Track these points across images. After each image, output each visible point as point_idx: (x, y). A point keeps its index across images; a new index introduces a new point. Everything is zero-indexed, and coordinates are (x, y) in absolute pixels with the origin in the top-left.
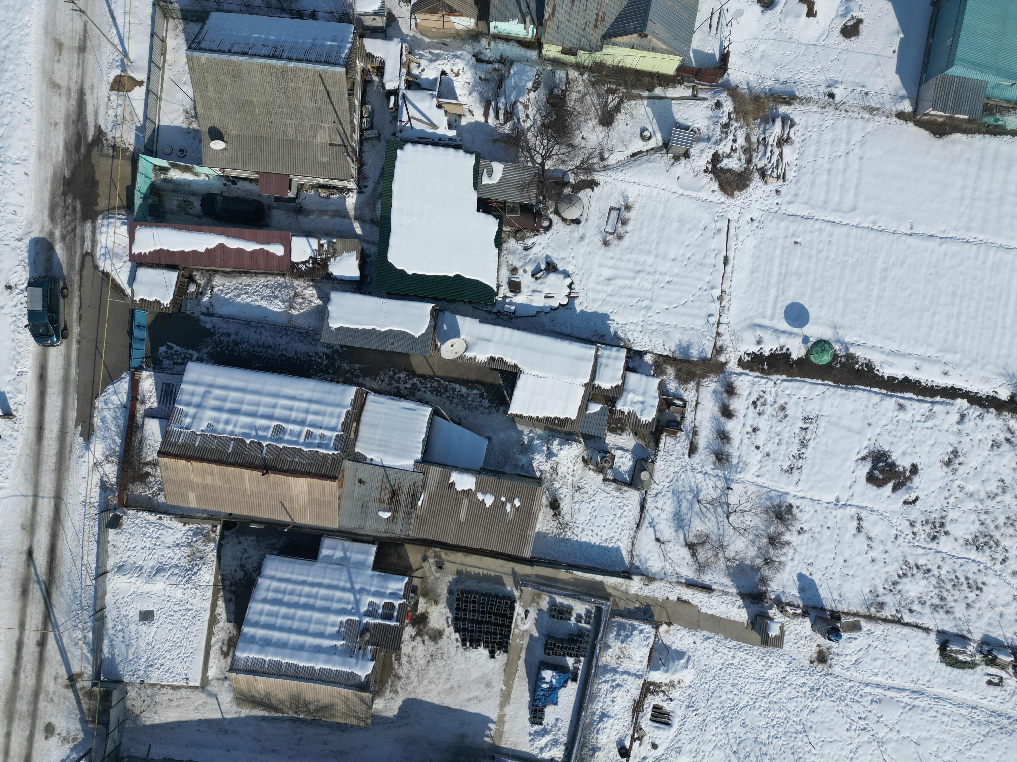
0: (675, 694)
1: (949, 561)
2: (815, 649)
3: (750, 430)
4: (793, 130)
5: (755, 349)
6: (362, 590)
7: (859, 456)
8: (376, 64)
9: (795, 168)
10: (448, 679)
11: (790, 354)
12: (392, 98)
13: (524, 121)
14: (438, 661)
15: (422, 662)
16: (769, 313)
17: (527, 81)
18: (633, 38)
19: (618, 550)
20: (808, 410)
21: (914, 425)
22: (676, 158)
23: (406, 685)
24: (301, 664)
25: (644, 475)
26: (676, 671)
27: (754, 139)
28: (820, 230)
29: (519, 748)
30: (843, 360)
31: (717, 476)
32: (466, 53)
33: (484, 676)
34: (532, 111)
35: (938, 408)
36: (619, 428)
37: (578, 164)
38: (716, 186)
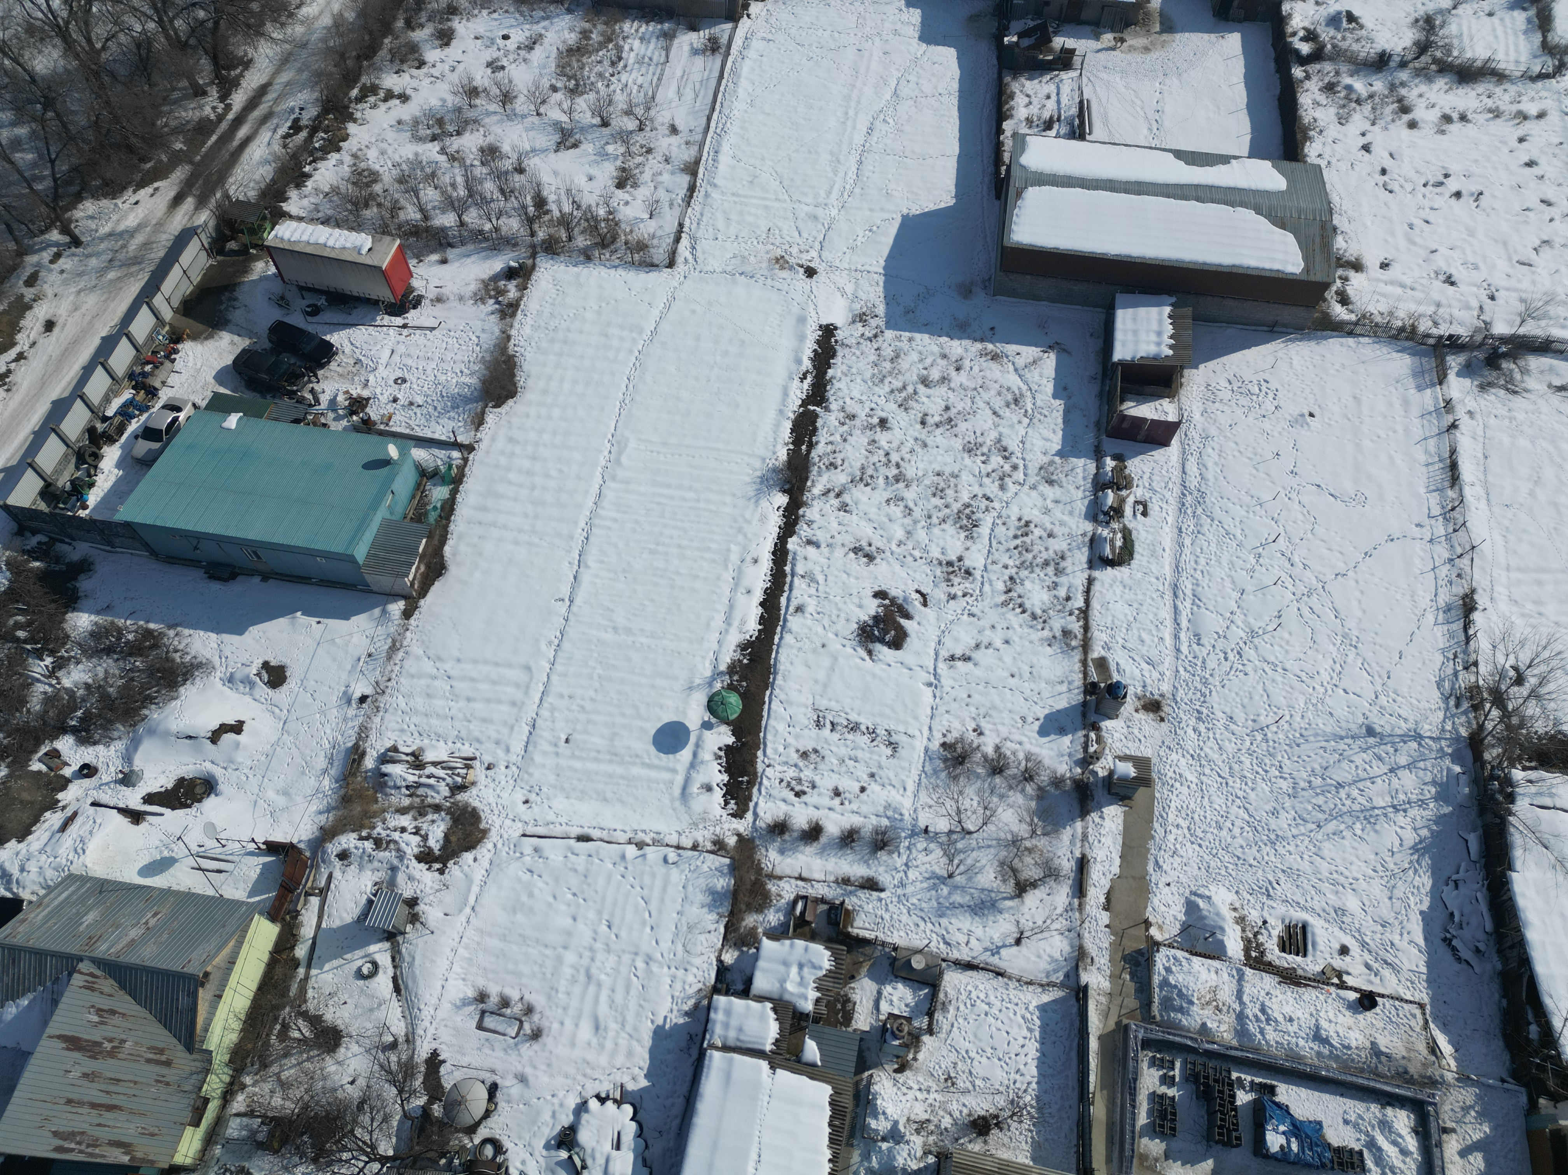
0: (1254, 916)
1: (996, 556)
2: (1142, 716)
3: (837, 801)
4: (402, 749)
5: (718, 795)
7: (867, 658)
9: (459, 745)
11: (727, 746)
16: (666, 776)
18: (204, 996)
19: (1043, 1009)
20: (806, 722)
21: (822, 595)
22: (414, 918)
25: (918, 963)
26: (1218, 914)
27: (406, 802)
28: (553, 710)
30: (736, 678)
31: (908, 848)
35: (800, 569)
36: (844, 1006)
37: (394, 1091)
38: (468, 857)
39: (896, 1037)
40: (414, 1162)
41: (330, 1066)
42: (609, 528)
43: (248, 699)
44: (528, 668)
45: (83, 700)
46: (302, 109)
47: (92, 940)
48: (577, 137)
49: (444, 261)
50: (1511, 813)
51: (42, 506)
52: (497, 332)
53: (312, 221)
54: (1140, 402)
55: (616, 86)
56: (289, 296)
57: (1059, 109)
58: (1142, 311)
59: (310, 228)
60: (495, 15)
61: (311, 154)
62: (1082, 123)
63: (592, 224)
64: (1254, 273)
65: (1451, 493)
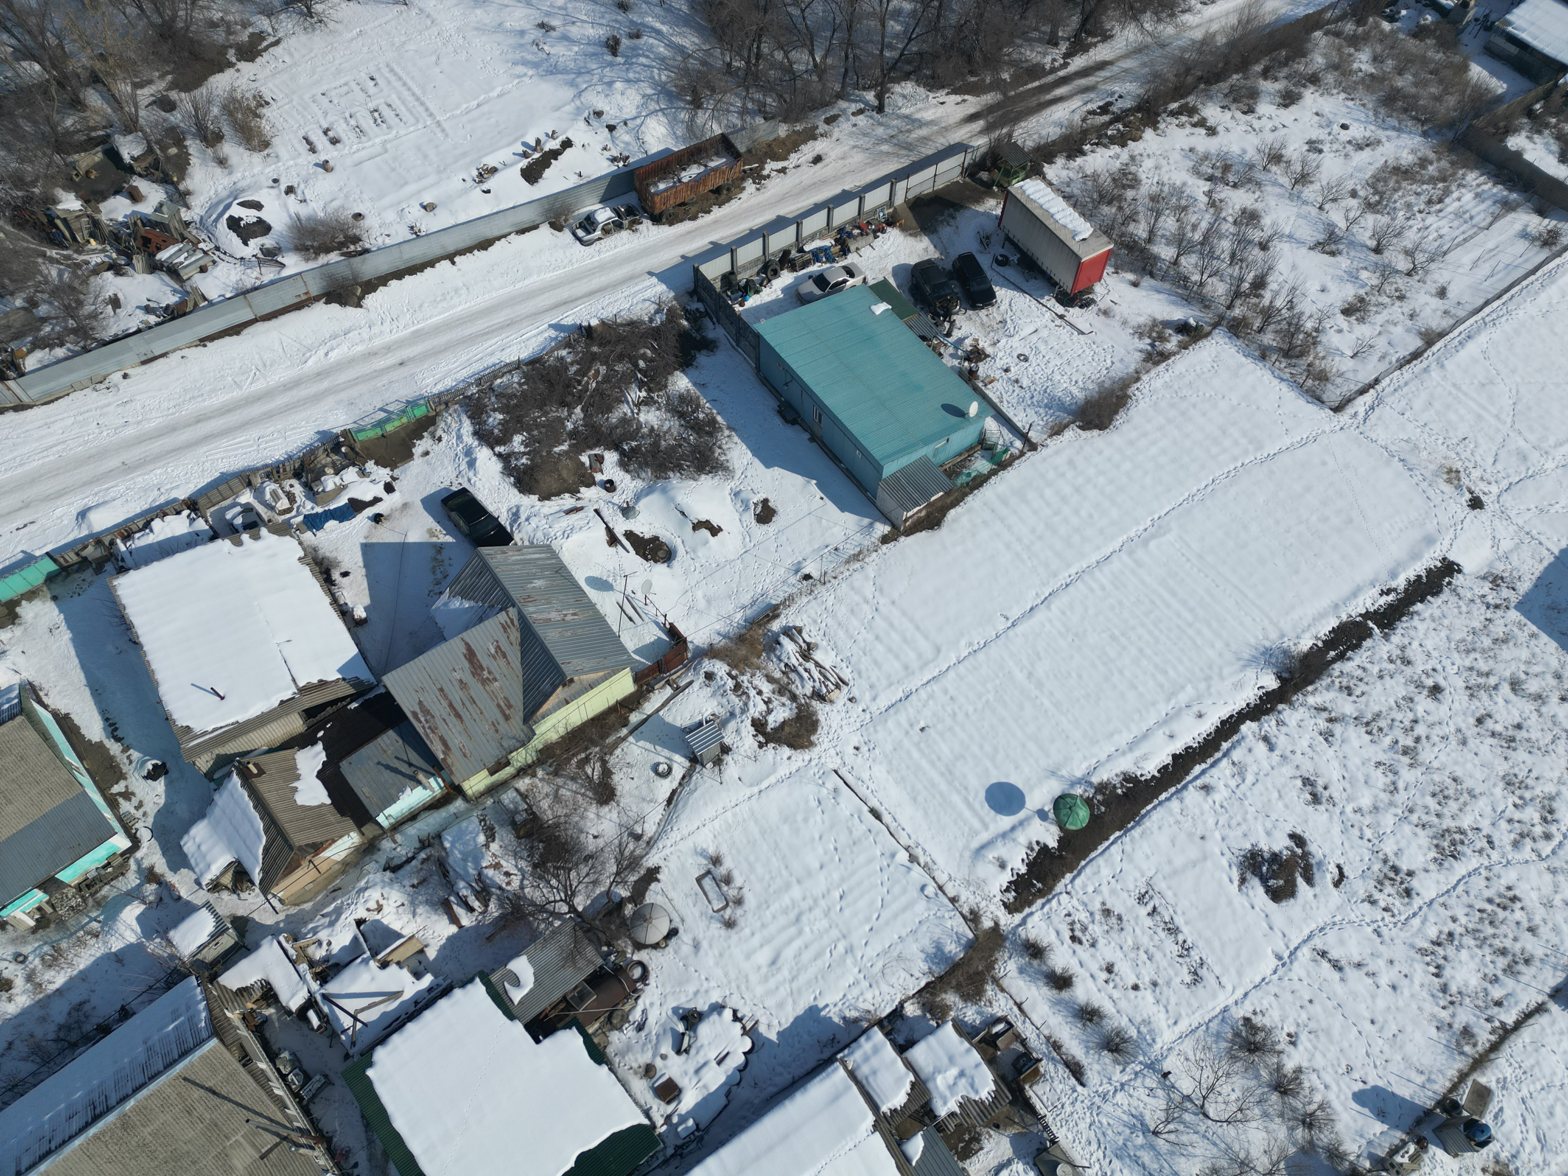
1: (1452, 901)
3: (1104, 975)
4: (804, 635)
5: (1006, 877)
7: (1236, 883)
8: (257, 994)
9: (844, 665)
11: (1046, 846)
12: (311, 1014)
13: (508, 884)
16: (976, 824)
17: (474, 839)
18: (560, 693)
20: (1132, 887)
21: (1239, 794)
22: (718, 762)
27: (777, 675)
28: (931, 696)
30: (1100, 797)
31: (1136, 1074)
32: (373, 874)
34: (508, 865)
35: (1237, 755)
36: (971, 1141)
37: (614, 869)
38: (786, 751)
40: (588, 931)
41: (592, 812)
42: (1092, 590)
43: (737, 516)
44: (938, 650)
45: (643, 437)
46: (1121, 97)
47: (529, 599)
48: (1341, 247)
49: (1135, 284)
51: (718, 285)
52: (1131, 369)
53: (1058, 191)
55: (1416, 223)
56: (994, 239)
59: (1053, 195)
60: (1350, 103)
61: (1099, 137)
63: (1293, 327)
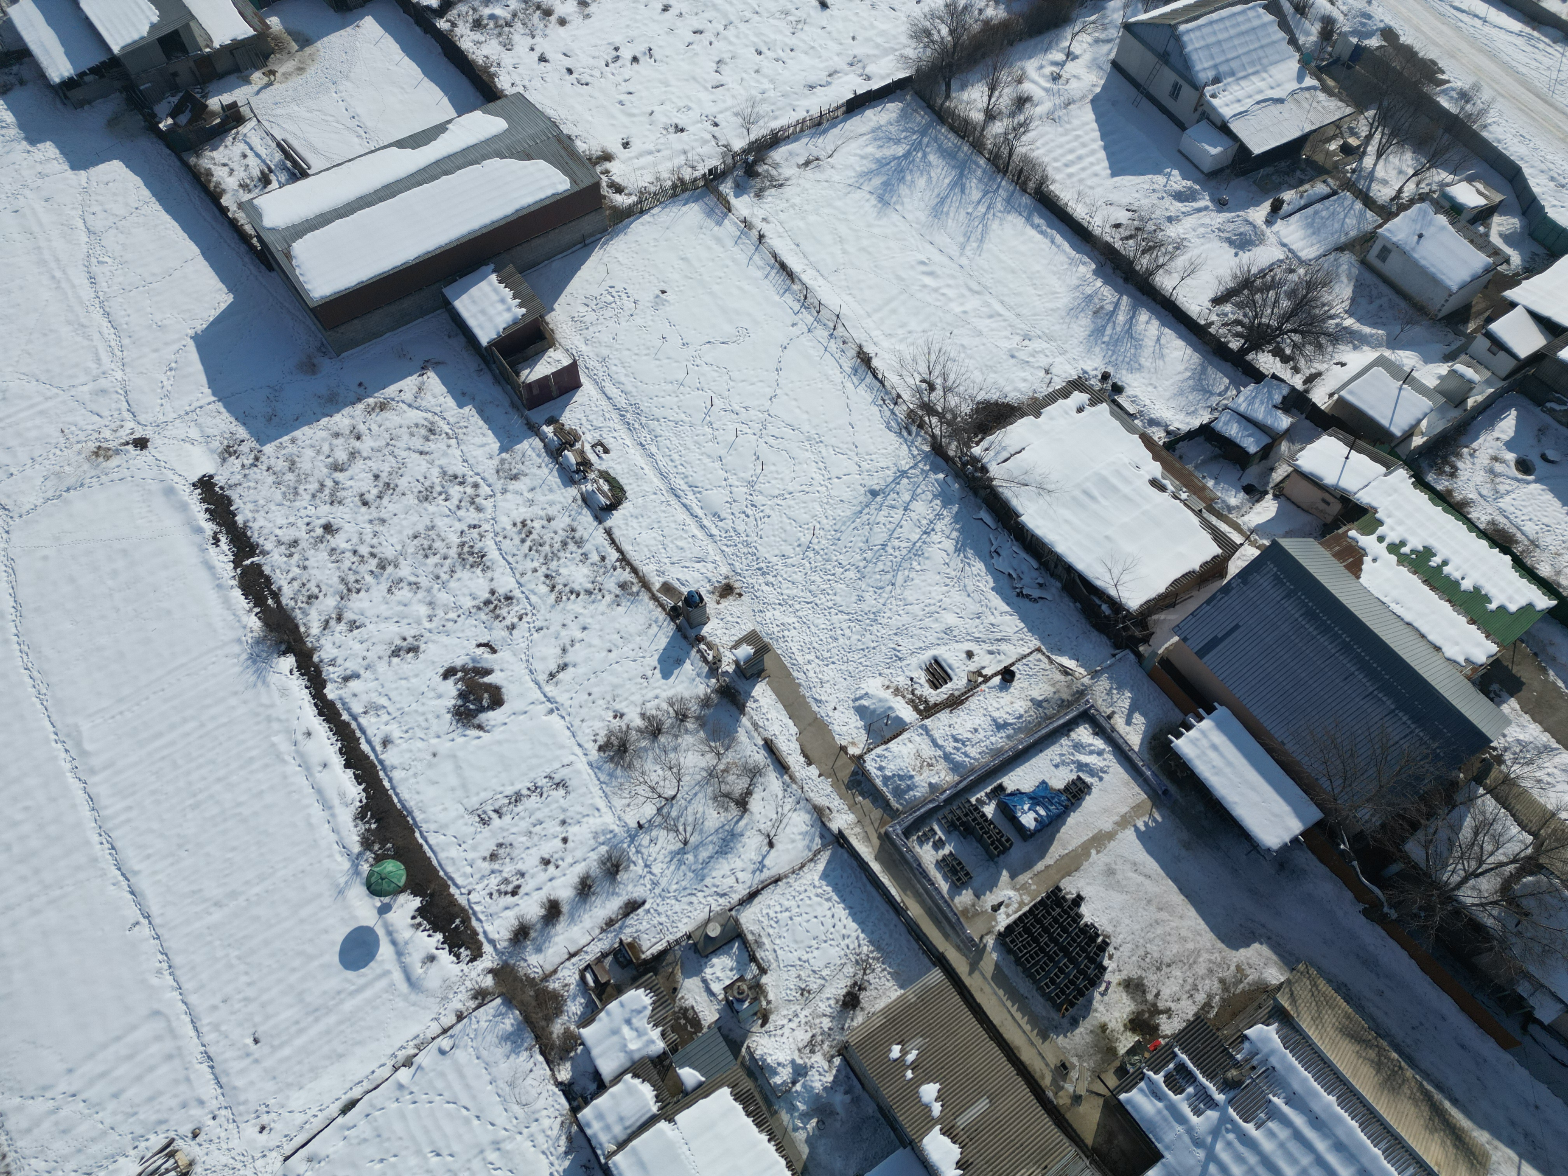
0: (902, 681)
1: (520, 568)
2: (725, 603)
3: (551, 868)
5: (445, 957)
6: (1198, 1143)
7: (481, 733)
10: (1157, 922)
11: (418, 910)
14: (1156, 955)
15: (1177, 972)
16: (383, 983)
19: (825, 876)
20: (472, 829)
21: (397, 714)
23: (1219, 965)
24: (1354, 1124)
25: (714, 931)
26: (880, 700)
28: (216, 1027)
29: (1126, 776)
30: (376, 847)
31: (638, 852)
33: (1108, 887)
35: (357, 708)
36: (685, 1017)
39: (742, 1001)
44: (156, 1013)
50: (992, 480)
54: (532, 365)
57: (264, 161)
58: (474, 291)
62: (295, 163)
64: (537, 207)
65: (796, 287)
